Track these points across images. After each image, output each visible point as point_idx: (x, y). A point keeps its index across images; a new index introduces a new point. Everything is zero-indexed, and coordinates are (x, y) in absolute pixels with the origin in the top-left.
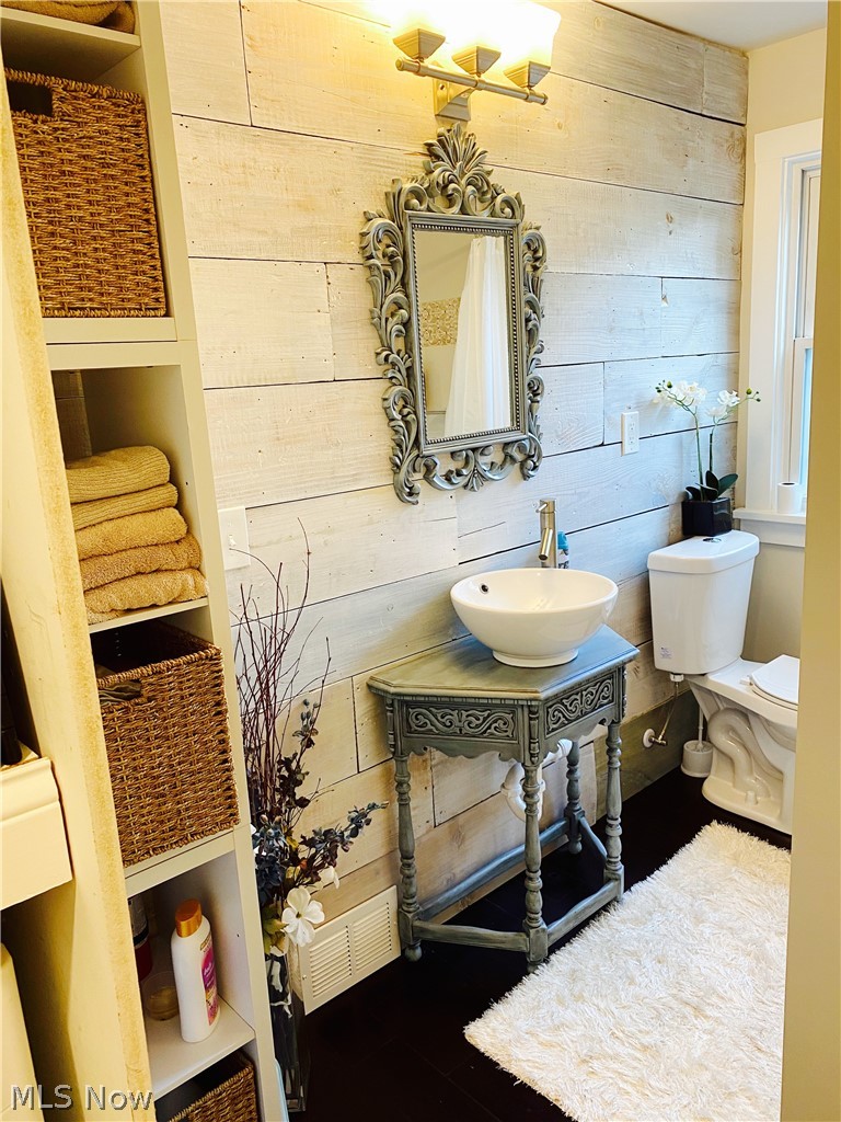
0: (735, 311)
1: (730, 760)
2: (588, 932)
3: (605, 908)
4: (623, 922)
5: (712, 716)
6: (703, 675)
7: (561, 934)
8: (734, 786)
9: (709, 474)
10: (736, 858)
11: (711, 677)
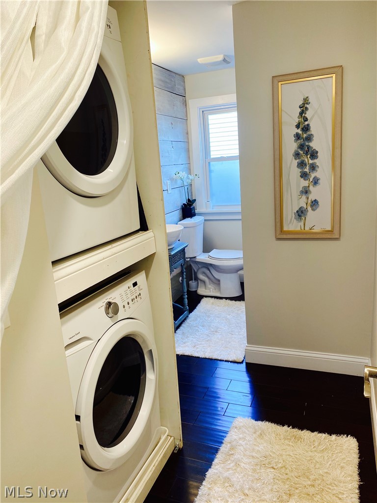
0: (188, 151)
1: (204, 282)
2: (183, 325)
3: (185, 319)
4: (190, 321)
5: (197, 270)
6: (195, 257)
7: (179, 324)
8: (206, 289)
9: (189, 199)
10: (213, 304)
11: (197, 257)
